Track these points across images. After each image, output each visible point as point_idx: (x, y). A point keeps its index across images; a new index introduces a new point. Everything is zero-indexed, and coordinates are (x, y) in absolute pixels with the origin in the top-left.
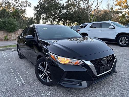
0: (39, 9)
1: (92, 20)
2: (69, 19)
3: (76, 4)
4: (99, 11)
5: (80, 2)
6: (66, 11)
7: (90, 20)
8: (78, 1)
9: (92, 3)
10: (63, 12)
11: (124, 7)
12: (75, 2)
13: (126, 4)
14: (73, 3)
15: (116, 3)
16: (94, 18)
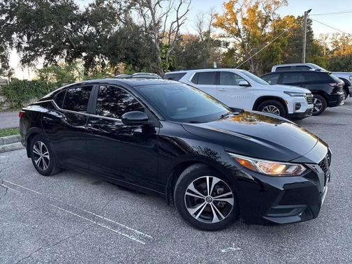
0: (6, 15)
1: (165, 59)
2: (104, 54)
3: (120, 14)
4: (180, 38)
5: (129, 8)
6: (93, 30)
7: (162, 58)
8: (123, 4)
9: (165, 16)
10: (86, 33)
11: (232, 32)
12: (116, 6)
13: (234, 25)
14: (111, 8)
15: (215, 21)
16: (171, 53)
